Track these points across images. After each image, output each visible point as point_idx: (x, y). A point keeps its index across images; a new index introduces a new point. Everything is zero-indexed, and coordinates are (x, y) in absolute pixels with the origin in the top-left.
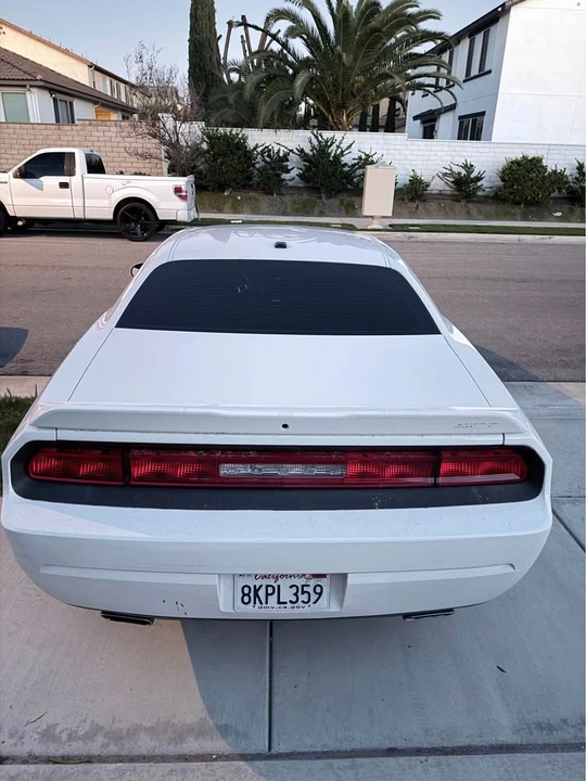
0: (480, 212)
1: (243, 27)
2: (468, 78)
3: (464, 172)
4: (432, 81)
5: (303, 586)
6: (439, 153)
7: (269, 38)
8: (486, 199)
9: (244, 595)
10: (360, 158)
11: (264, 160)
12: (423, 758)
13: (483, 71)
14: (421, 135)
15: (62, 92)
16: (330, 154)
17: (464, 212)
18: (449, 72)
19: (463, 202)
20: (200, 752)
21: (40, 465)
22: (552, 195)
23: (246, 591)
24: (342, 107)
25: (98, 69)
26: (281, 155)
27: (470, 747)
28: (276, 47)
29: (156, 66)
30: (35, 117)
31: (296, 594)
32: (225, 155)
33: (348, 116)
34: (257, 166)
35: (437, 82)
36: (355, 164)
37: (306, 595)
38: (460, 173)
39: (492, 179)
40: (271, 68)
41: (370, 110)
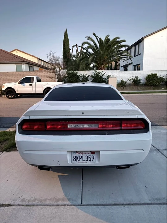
0: (141, 89)
1: (76, 47)
2: (135, 56)
3: (136, 79)
4: (126, 57)
5: (89, 156)
6: (129, 74)
7: (83, 49)
8: (142, 85)
9: (74, 158)
10: (107, 76)
11: (82, 78)
12: (124, 206)
13: (139, 54)
14: (124, 70)
15: (31, 64)
16: (99, 76)
17: (136, 89)
18: (130, 54)
19: (136, 86)
20: (63, 204)
21: (25, 127)
22: (161, 83)
23: (75, 157)
24: (102, 64)
25: (40, 59)
26: (87, 77)
27: (137, 204)
28: (85, 51)
29: (54, 56)
30: (24, 70)
31: (87, 158)
32: (72, 77)
33: (103, 67)
34: (80, 80)
35: (127, 57)
36: (106, 78)
37: (90, 158)
38: (134, 79)
39: (144, 80)
40: (84, 56)
41: (110, 65)
